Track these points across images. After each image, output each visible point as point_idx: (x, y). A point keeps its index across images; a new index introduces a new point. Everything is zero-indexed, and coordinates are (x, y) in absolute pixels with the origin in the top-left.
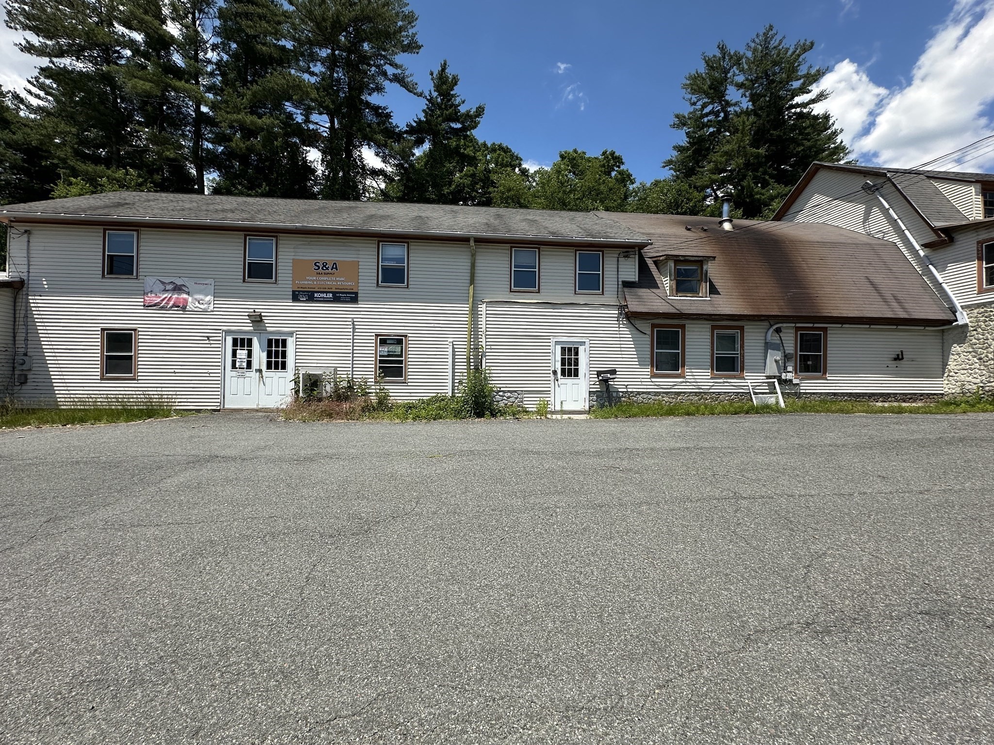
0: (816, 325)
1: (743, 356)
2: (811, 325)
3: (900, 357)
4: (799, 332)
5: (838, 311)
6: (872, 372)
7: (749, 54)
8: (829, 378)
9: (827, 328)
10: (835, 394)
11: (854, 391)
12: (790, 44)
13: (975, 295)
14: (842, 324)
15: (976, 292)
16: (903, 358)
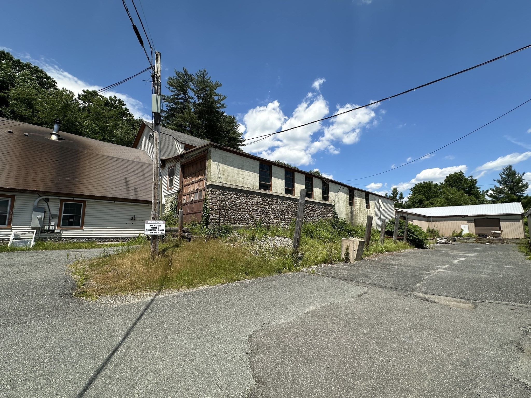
0: (75, 199)
1: (11, 215)
2: (72, 199)
3: (134, 218)
4: (64, 203)
5: (90, 192)
6: (112, 226)
7: (197, 78)
8: (85, 229)
9: (86, 201)
10: (89, 238)
11: (103, 236)
12: (213, 81)
13: (166, 191)
14: (95, 199)
15: (166, 190)
16: (135, 220)
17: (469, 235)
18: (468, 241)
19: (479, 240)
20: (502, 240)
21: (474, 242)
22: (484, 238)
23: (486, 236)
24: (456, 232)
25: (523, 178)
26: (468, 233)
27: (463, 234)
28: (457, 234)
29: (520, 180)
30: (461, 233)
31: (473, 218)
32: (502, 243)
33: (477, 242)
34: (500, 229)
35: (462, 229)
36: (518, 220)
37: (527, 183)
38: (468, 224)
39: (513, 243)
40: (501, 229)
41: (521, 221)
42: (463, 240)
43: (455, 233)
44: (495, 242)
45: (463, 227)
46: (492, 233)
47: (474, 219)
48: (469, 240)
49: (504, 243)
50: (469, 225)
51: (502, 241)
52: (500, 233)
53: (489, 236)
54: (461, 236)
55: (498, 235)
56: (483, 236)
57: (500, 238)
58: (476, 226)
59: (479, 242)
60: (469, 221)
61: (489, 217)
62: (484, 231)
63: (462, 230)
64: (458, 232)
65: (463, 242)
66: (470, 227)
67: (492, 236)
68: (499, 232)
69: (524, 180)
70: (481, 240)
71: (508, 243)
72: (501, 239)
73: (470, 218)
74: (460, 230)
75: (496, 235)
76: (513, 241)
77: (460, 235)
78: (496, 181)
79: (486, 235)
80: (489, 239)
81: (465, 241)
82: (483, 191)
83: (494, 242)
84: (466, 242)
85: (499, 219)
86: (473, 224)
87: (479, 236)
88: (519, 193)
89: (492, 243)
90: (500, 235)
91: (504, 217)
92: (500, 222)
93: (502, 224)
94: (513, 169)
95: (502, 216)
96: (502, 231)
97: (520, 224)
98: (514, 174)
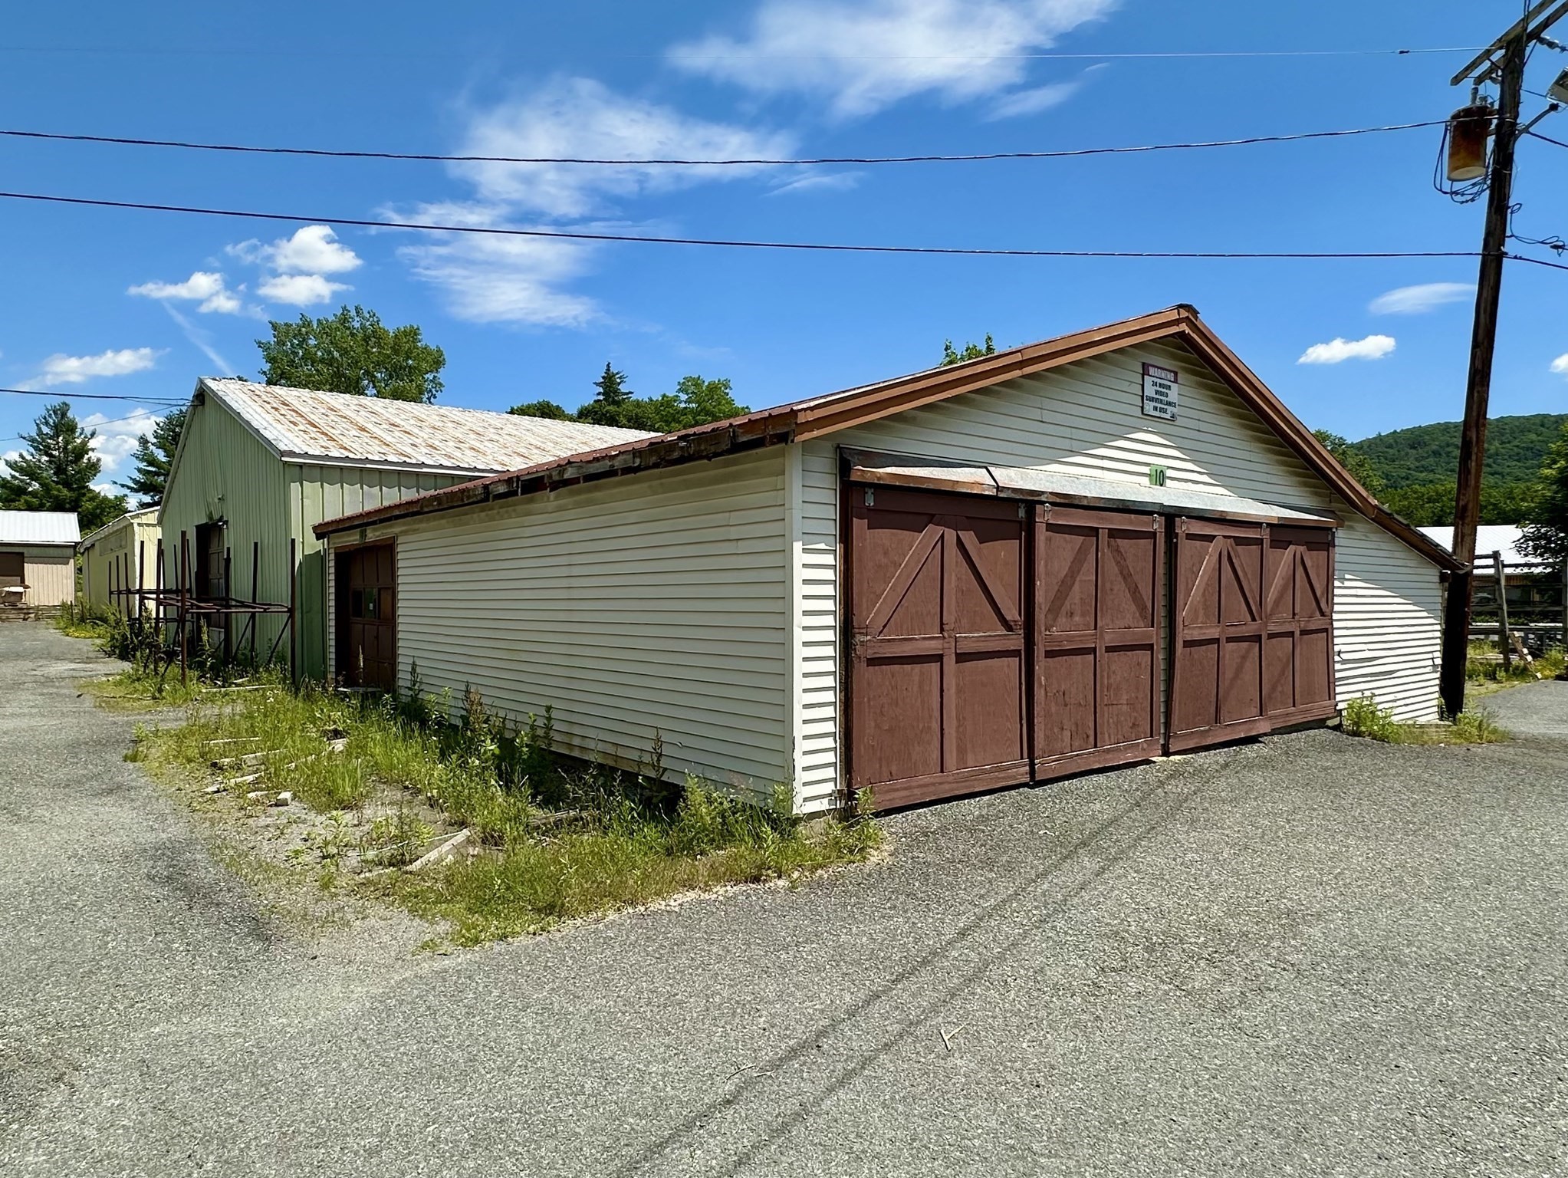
20: (25, 611)
25: (91, 445)
29: (83, 450)
32: (24, 619)
34: (22, 582)
36: (64, 561)
37: (99, 460)
39: (49, 617)
40: (24, 582)
41: (72, 561)
44: (8, 618)
49: (29, 620)
51: (26, 613)
52: (22, 593)
55: (17, 598)
57: (20, 606)
68: (20, 589)
69: (93, 450)
71: (39, 619)
72: (23, 609)
75: (12, 599)
76: (50, 611)
78: (24, 438)
85: (23, 554)
90: (22, 598)
91: (36, 551)
92: (23, 562)
93: (28, 568)
94: (70, 414)
95: (31, 549)
96: (28, 587)
97: (69, 569)
98: (71, 428)
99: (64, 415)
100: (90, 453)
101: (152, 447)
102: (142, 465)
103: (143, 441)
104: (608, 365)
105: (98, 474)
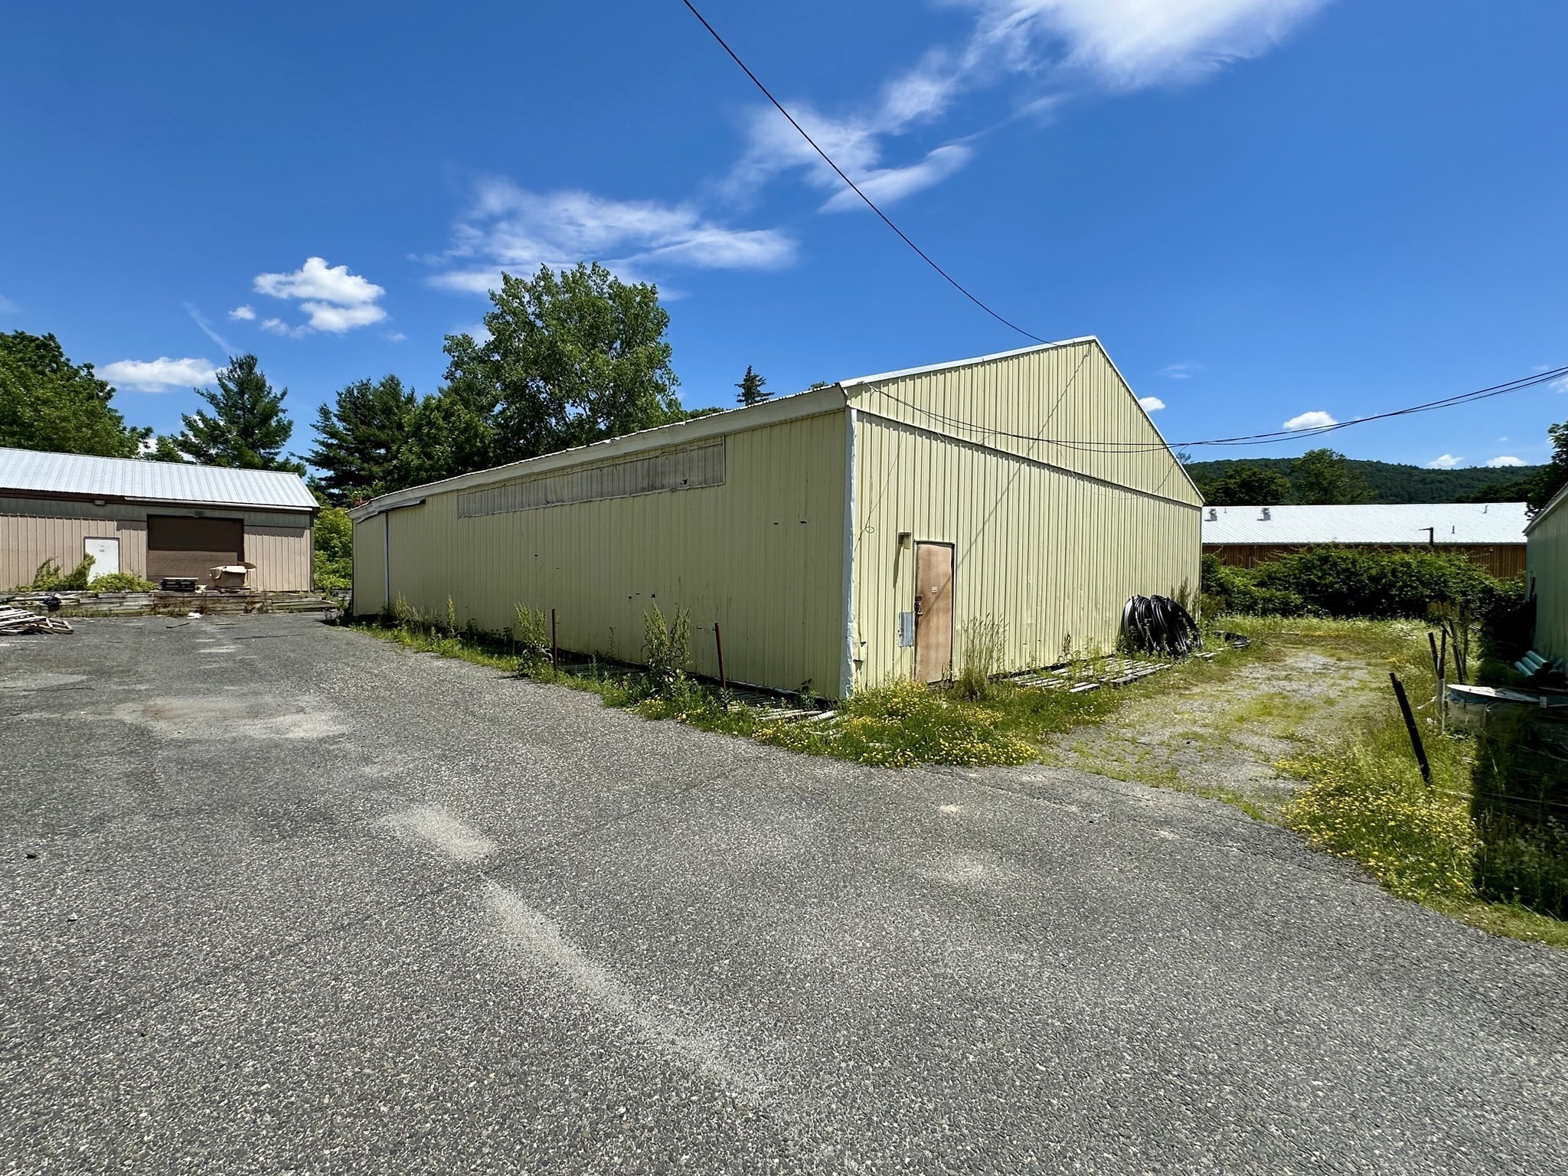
17: (119, 585)
18: (116, 608)
19: (162, 602)
20: (248, 599)
21: (141, 614)
22: (186, 594)
23: (191, 586)
24: (57, 570)
25: (282, 405)
26: (117, 573)
27: (90, 579)
28: (61, 577)
29: (272, 410)
30: (82, 573)
31: (144, 512)
32: (246, 611)
33: (154, 609)
34: (241, 560)
35: (86, 556)
36: (296, 531)
37: (290, 423)
38: (118, 534)
39: (280, 608)
40: (243, 560)
41: (307, 532)
42: (95, 608)
43: (48, 573)
44: (224, 609)
45: (92, 548)
46: (214, 573)
47: (149, 516)
48: (121, 604)
49: (254, 612)
50: (125, 542)
51: (251, 603)
52: (244, 574)
53: (203, 587)
54: (80, 587)
55: (237, 581)
56: (180, 587)
57: (241, 592)
58: (151, 546)
59: (165, 610)
60: (124, 523)
61: (208, 513)
62: (182, 565)
63: (89, 560)
64: (67, 571)
65: (92, 616)
66: (125, 551)
67: (213, 585)
68: (241, 569)
69: (284, 411)
70: (172, 601)
71: (266, 612)
72: (246, 597)
73: (130, 508)
74: (77, 563)
75: (230, 583)
76: (284, 601)
77: (77, 581)
78: (202, 394)
79: (193, 583)
80: (203, 597)
81: (105, 608)
82: (134, 429)
83: (219, 607)
84: (106, 615)
85: (241, 521)
86: (143, 535)
87: (165, 585)
88: (267, 450)
89: (214, 611)
90: (244, 582)
91: (261, 518)
92: (242, 533)
93: (251, 542)
94: (257, 371)
95: (252, 514)
96: (248, 566)
97: (303, 544)
98: (260, 386)
99: (251, 368)
100: (281, 414)
101: (335, 420)
102: (322, 437)
103: (325, 412)
104: (749, 369)
105: (288, 440)
